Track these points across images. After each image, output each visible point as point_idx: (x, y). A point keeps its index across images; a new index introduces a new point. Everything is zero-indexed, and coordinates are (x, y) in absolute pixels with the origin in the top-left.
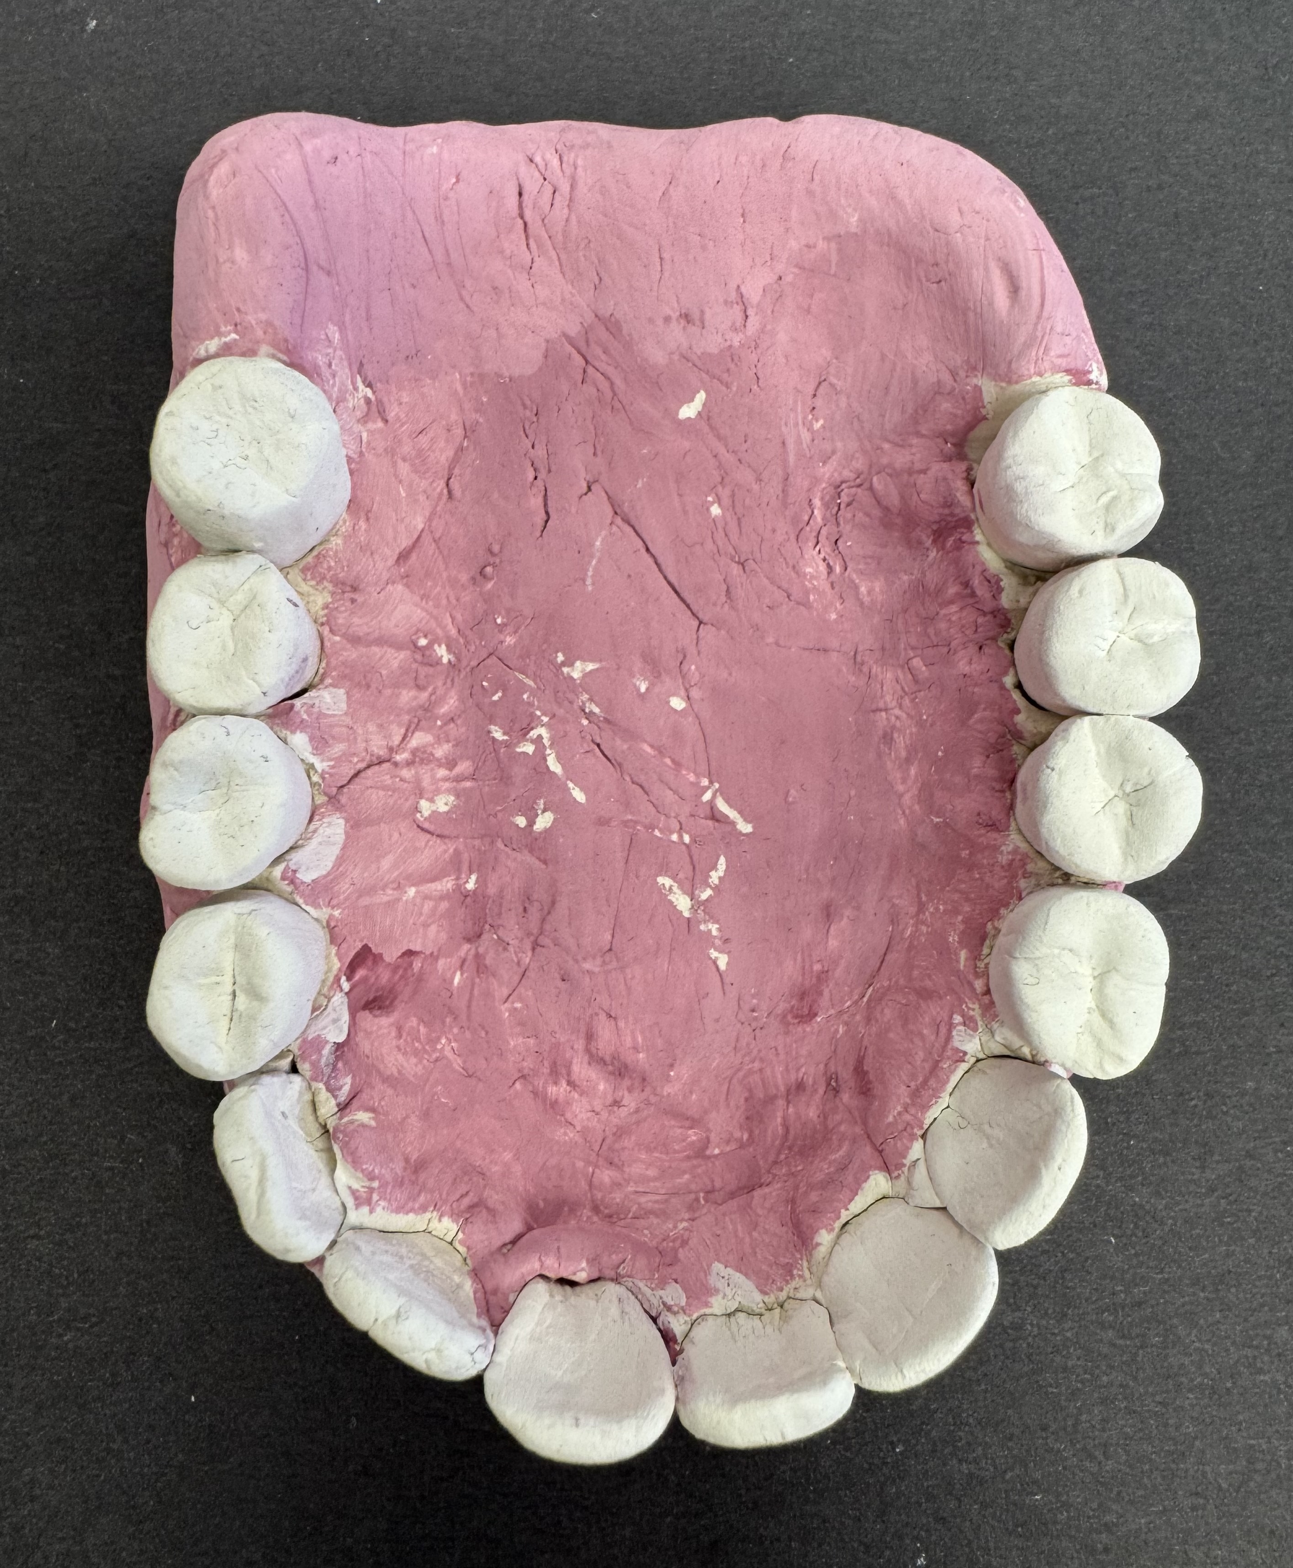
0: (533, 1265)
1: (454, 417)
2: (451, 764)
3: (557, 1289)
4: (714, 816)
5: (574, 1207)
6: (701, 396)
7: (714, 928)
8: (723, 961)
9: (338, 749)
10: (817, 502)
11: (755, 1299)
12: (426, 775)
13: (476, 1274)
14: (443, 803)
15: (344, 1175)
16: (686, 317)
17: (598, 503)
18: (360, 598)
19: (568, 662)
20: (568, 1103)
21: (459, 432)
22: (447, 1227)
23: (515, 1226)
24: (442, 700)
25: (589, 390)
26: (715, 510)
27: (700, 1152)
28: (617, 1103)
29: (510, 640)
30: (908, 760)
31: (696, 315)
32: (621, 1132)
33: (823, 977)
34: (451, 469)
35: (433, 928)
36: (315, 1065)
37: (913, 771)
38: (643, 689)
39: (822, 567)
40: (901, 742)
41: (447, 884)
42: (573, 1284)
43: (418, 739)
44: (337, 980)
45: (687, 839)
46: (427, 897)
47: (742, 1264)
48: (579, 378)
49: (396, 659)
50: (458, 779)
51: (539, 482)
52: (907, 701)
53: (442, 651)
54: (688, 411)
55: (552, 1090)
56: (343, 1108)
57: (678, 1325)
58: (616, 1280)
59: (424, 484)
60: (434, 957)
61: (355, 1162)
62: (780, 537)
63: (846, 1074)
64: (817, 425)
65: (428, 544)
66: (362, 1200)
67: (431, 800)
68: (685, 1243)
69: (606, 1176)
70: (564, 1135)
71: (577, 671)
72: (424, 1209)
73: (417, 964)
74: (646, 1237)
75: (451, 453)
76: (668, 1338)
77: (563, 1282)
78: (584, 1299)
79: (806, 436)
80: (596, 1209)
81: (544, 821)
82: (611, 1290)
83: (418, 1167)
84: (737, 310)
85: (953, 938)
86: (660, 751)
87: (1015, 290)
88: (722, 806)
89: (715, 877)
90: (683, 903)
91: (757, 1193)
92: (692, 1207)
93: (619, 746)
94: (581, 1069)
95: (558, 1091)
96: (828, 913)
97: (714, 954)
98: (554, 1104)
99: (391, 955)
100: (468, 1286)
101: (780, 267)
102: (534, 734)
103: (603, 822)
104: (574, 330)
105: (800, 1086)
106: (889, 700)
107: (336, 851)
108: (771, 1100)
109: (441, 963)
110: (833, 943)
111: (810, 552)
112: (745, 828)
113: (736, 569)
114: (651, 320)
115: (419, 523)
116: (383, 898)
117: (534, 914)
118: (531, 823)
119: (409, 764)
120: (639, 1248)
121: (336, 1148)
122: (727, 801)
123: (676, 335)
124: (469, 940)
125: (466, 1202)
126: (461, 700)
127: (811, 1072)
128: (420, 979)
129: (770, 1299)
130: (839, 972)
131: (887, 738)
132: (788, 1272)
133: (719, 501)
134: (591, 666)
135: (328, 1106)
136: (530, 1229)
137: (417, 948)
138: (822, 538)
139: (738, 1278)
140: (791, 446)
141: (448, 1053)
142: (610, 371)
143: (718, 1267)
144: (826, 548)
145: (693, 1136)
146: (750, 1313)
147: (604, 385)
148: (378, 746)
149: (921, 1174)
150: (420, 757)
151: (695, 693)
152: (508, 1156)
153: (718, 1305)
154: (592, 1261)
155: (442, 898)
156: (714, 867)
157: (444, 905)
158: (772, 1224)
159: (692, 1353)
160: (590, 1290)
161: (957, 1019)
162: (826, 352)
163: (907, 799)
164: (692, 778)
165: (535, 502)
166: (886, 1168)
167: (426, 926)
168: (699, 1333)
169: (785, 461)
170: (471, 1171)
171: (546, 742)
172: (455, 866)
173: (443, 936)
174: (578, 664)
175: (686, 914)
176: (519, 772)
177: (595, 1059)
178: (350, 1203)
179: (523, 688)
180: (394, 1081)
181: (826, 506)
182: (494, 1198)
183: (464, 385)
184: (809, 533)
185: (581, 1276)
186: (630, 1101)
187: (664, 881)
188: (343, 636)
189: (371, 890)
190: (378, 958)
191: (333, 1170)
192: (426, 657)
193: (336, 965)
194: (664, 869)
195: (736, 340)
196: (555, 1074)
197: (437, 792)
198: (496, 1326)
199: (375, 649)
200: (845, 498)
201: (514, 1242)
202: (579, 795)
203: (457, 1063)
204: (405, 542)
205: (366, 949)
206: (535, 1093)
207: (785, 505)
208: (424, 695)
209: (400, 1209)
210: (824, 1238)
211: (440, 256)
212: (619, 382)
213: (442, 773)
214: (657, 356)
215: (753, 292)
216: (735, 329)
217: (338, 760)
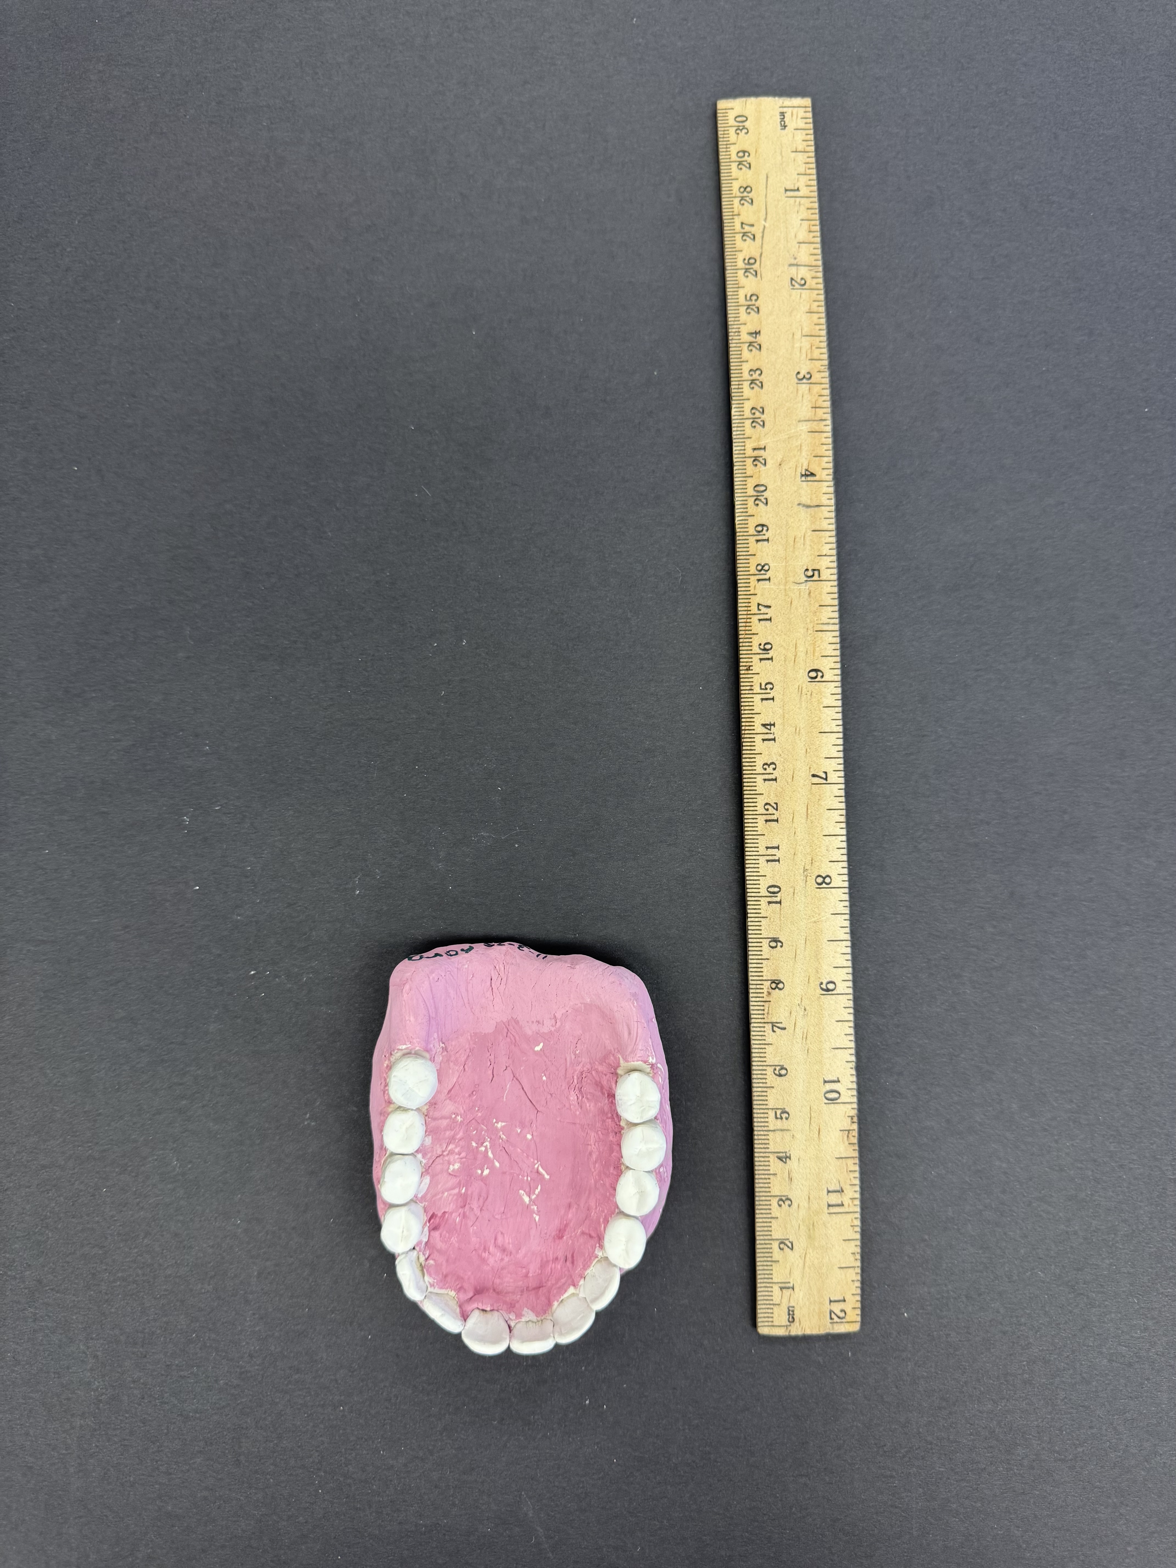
0: (475, 1305)
1: (467, 1046)
2: (459, 1154)
3: (482, 1313)
4: (538, 1172)
5: (488, 1290)
6: (542, 1044)
7: (535, 1208)
8: (537, 1218)
9: (429, 1155)
10: (575, 1077)
11: (534, 1318)
12: (452, 1158)
13: (460, 1306)
14: (457, 1166)
15: (427, 1278)
16: (538, 1022)
17: (508, 1074)
18: (437, 1106)
19: (497, 1122)
20: (488, 1259)
21: (468, 1050)
22: (453, 1293)
23: (471, 1294)
24: (458, 1133)
25: (508, 1040)
26: (544, 1078)
27: (526, 1276)
28: (502, 1260)
29: (480, 1114)
30: (596, 1162)
31: (541, 1022)
32: (503, 1269)
33: (566, 1225)
34: (465, 1062)
35: (452, 1204)
36: (420, 1248)
37: (597, 1165)
38: (519, 1131)
39: (576, 1098)
40: (594, 1156)
41: (456, 1191)
42: (486, 1311)
43: (451, 1147)
44: (426, 1223)
45: (529, 1179)
46: (450, 1195)
47: (533, 1309)
48: (505, 1035)
49: (445, 1123)
50: (462, 1158)
51: (492, 1066)
52: (596, 1144)
53: (459, 1118)
54: (538, 1048)
55: (483, 1254)
56: (426, 1259)
57: (512, 1324)
58: (498, 1311)
59: (457, 1068)
60: (451, 1213)
61: (430, 1275)
62: (563, 1088)
63: (569, 1256)
64: (577, 1052)
65: (457, 1087)
66: (432, 1285)
67: (453, 1165)
68: (518, 1302)
69: (497, 1281)
70: (486, 1268)
71: (499, 1125)
72: (447, 1288)
73: (447, 1216)
74: (508, 1299)
75: (465, 1057)
76: (509, 1327)
77: (483, 1310)
78: (489, 1315)
79: (573, 1057)
80: (494, 1290)
81: (486, 1172)
82: (496, 1314)
83: (446, 1276)
84: (553, 1020)
85: (601, 1220)
86: (523, 1152)
87: (630, 1033)
88: (540, 1169)
89: (537, 1192)
90: (526, 1199)
91: (541, 1289)
92: (522, 1291)
93: (510, 1149)
94: (492, 1249)
95: (485, 1255)
96: (570, 1206)
97: (535, 1215)
98: (484, 1259)
99: (440, 1214)
100: (458, 1310)
101: (567, 1009)
102: (485, 1144)
103: (504, 1173)
104: (505, 1020)
105: (557, 1258)
106: (592, 1142)
107: (427, 1186)
108: (548, 1262)
109: (453, 1215)
110: (570, 1216)
111: (572, 1093)
112: (547, 1177)
113: (549, 1096)
114: (528, 1022)
115: (455, 1080)
116: (439, 1197)
117: (481, 1200)
118: (482, 1172)
119: (448, 1155)
120: (505, 1302)
121: (425, 1270)
122: (542, 1168)
123: (535, 1027)
124: (462, 1207)
125: (458, 1287)
126: (464, 1133)
127: (560, 1254)
128: (447, 1220)
129: (539, 1319)
130: (571, 1224)
131: (590, 1154)
132: (545, 1312)
133: (545, 1075)
134: (503, 1124)
135: (422, 1259)
136: (475, 1295)
137: (447, 1210)
138: (576, 1088)
139: (530, 1312)
140: (568, 1059)
141: (454, 1241)
142: (515, 1034)
143: (526, 1309)
144: (577, 1092)
145: (524, 1271)
146: (533, 1322)
147: (513, 1039)
148: (439, 1152)
149: (582, 1289)
150: (451, 1152)
151: (535, 1134)
152: (470, 1273)
153: (524, 1319)
154: (492, 1305)
155: (455, 1195)
156: (537, 1188)
157: (455, 1197)
158: (543, 1299)
159: (515, 1331)
160: (491, 1313)
161: (598, 1245)
162: (581, 1032)
163: (594, 1174)
164: (532, 1160)
165: (490, 1072)
166: (574, 1285)
167: (450, 1204)
168: (518, 1326)
169: (566, 1065)
170: (459, 1278)
171: (488, 1147)
172: (459, 1185)
173: (455, 1206)
174: (500, 1123)
175: (528, 1202)
176: (480, 1156)
177: (496, 1246)
178: (429, 1286)
179: (482, 1130)
180: (440, 1251)
181: (578, 1078)
182: (466, 1285)
183: (471, 1036)
184: (572, 1086)
185: (488, 1309)
186: (506, 1259)
187: (521, 1192)
188: (432, 1118)
189: (435, 1195)
190: (436, 1216)
191: (424, 1276)
192: (454, 1121)
193: (426, 1219)
194: (522, 1189)
195: (553, 1029)
196: (485, 1250)
197: (455, 1162)
198: (465, 1320)
199: (440, 1121)
200: (584, 1076)
201: (471, 1298)
202: (497, 1164)
203: (457, 1245)
204: (450, 1087)
205: (434, 1213)
206: (479, 1255)
207: (565, 1078)
208: (453, 1132)
209: (441, 1288)
210: (556, 1304)
211: (466, 1001)
212: (517, 1038)
213: (457, 1156)
214: (529, 1033)
215: (558, 1015)
216: (552, 1026)
217: (429, 1159)
